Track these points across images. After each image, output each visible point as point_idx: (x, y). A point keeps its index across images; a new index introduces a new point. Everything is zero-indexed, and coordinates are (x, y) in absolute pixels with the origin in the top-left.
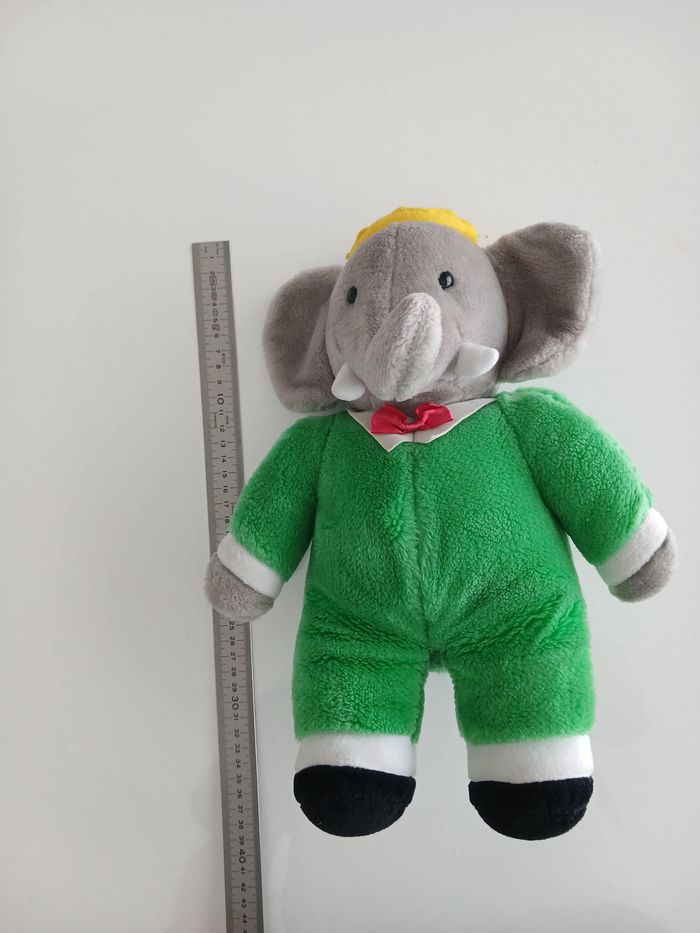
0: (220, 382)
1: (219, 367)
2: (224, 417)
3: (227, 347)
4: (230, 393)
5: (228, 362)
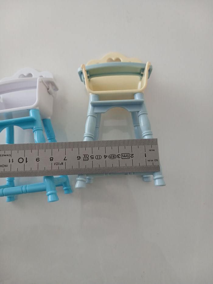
0: (38, 160)
1: (51, 159)
2: (7, 163)
3: (68, 167)
4: (28, 169)
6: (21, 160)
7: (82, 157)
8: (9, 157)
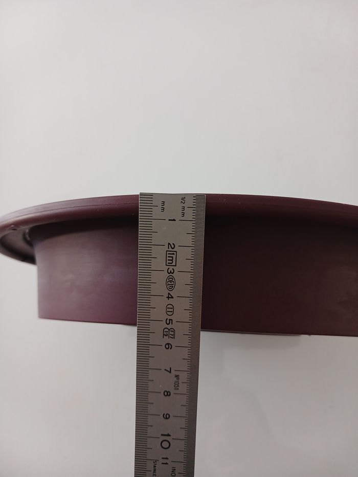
0: (167, 417)
1: (167, 394)
2: (168, 468)
3: (185, 366)
4: (182, 434)
5: (183, 388)
6: (165, 445)
7: (167, 340)
8: (159, 465)
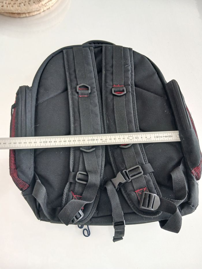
0: (142, 138)
1: (146, 137)
2: (132, 139)
6: (136, 138)
7: (156, 137)
8: (132, 137)
